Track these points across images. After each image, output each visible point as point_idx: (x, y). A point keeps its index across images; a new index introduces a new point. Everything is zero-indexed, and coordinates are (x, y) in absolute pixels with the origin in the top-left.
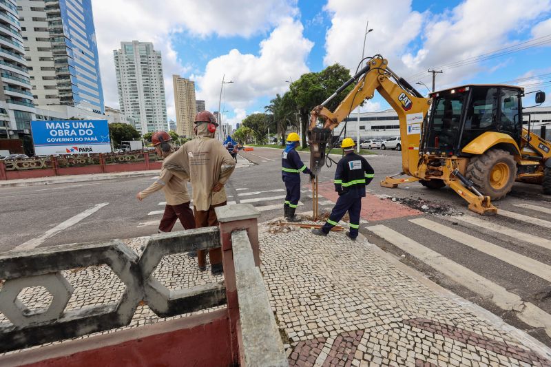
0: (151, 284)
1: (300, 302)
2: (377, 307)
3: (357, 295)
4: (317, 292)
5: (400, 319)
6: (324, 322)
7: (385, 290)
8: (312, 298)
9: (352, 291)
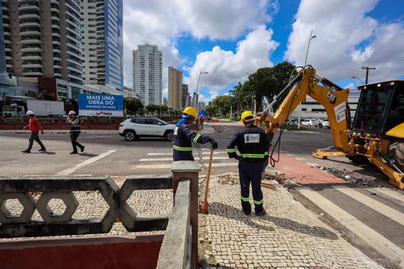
0: (125, 208)
1: (230, 238)
2: (291, 251)
3: (276, 240)
4: (245, 232)
5: (308, 265)
6: (246, 256)
7: (300, 240)
8: (240, 236)
9: (273, 236)
